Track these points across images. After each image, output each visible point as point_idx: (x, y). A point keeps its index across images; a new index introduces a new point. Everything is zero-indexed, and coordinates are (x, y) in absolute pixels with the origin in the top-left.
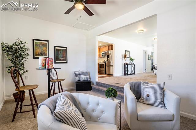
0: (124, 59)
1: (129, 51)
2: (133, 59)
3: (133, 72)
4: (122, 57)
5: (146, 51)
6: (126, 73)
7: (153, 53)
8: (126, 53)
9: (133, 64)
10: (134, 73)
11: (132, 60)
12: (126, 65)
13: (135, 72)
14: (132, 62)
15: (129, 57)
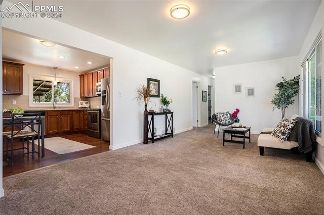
0: (143, 100)
1: (158, 81)
2: (168, 99)
3: (169, 131)
4: (137, 96)
5: (197, 83)
6: (150, 136)
7: (212, 88)
8: (151, 85)
9: (169, 112)
10: (171, 135)
11: (165, 102)
12: (150, 117)
13: (172, 131)
14: (165, 107)
15: (158, 96)
